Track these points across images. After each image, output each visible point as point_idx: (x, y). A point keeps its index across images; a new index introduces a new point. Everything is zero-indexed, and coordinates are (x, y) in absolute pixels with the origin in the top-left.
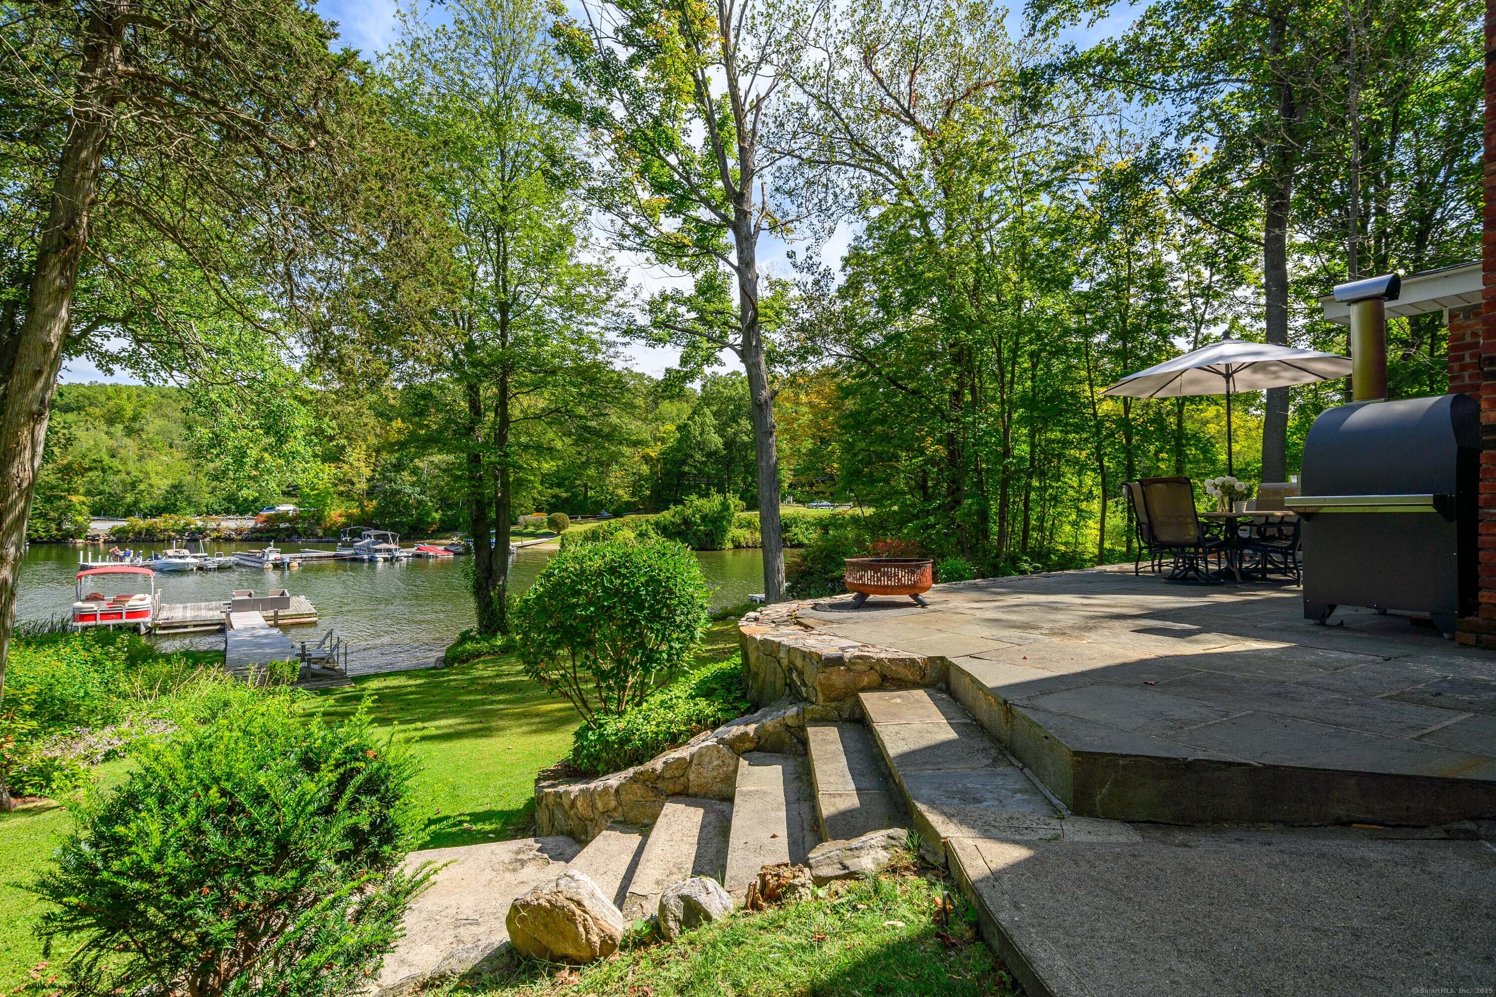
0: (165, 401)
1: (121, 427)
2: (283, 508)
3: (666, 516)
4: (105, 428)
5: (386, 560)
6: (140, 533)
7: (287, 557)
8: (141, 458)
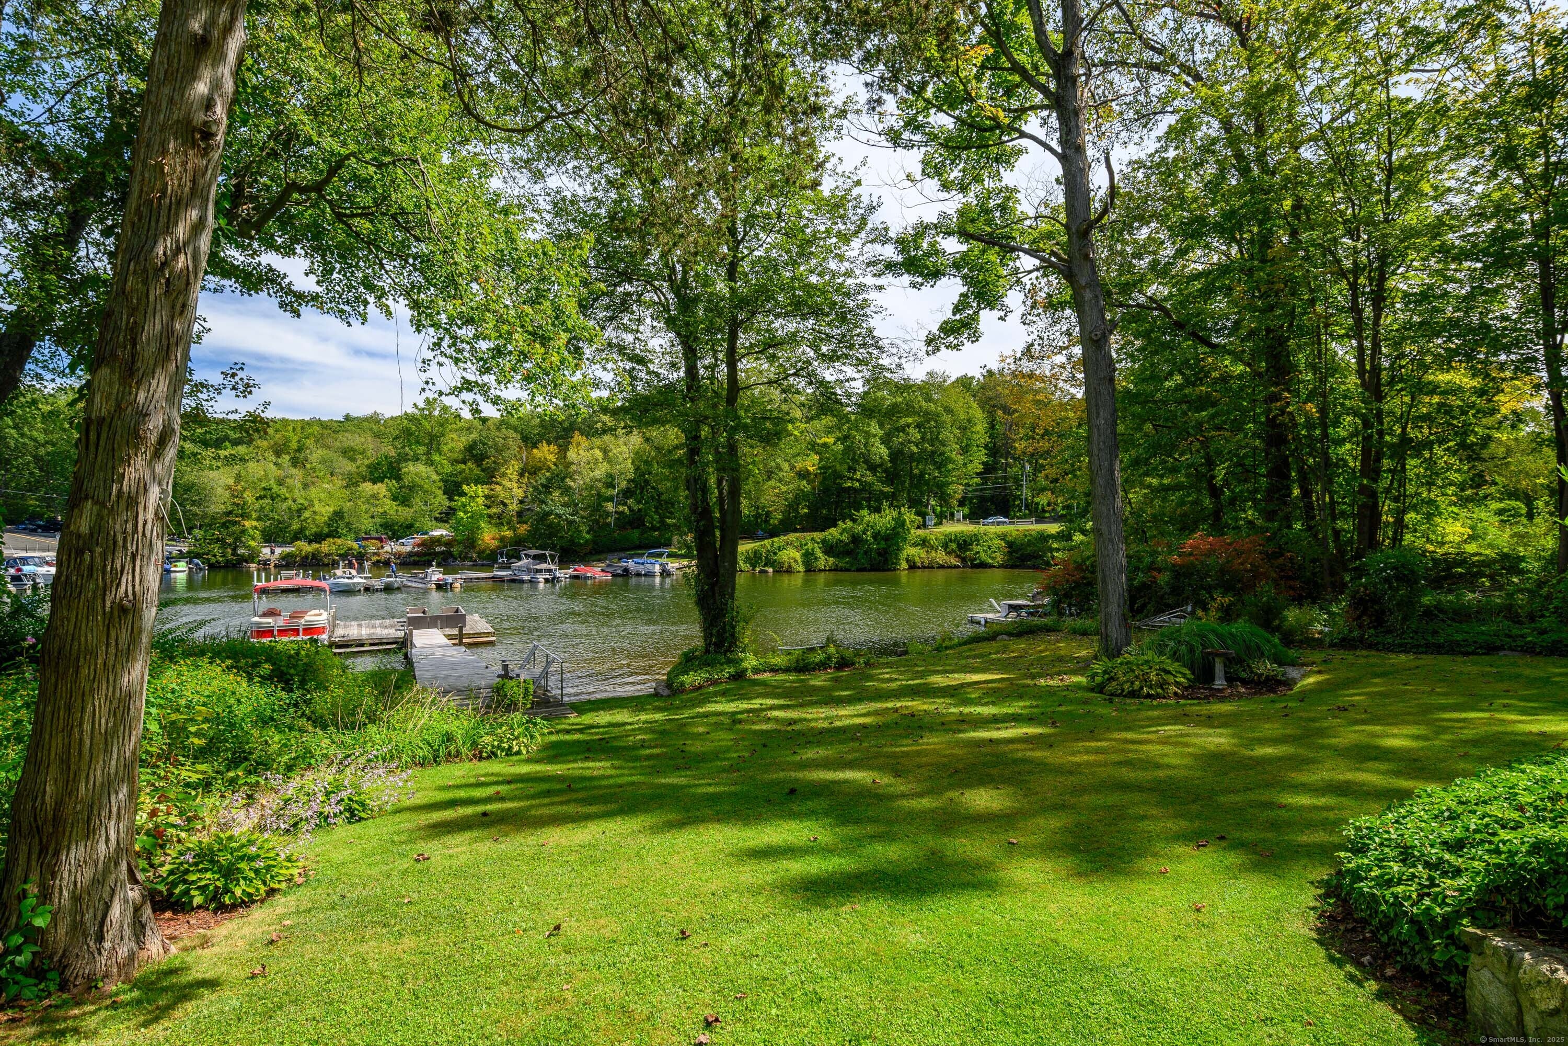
0: (326, 432)
1: (287, 457)
2: (436, 533)
3: (833, 533)
4: (273, 458)
5: (547, 580)
6: (306, 557)
7: (450, 578)
8: (306, 486)
